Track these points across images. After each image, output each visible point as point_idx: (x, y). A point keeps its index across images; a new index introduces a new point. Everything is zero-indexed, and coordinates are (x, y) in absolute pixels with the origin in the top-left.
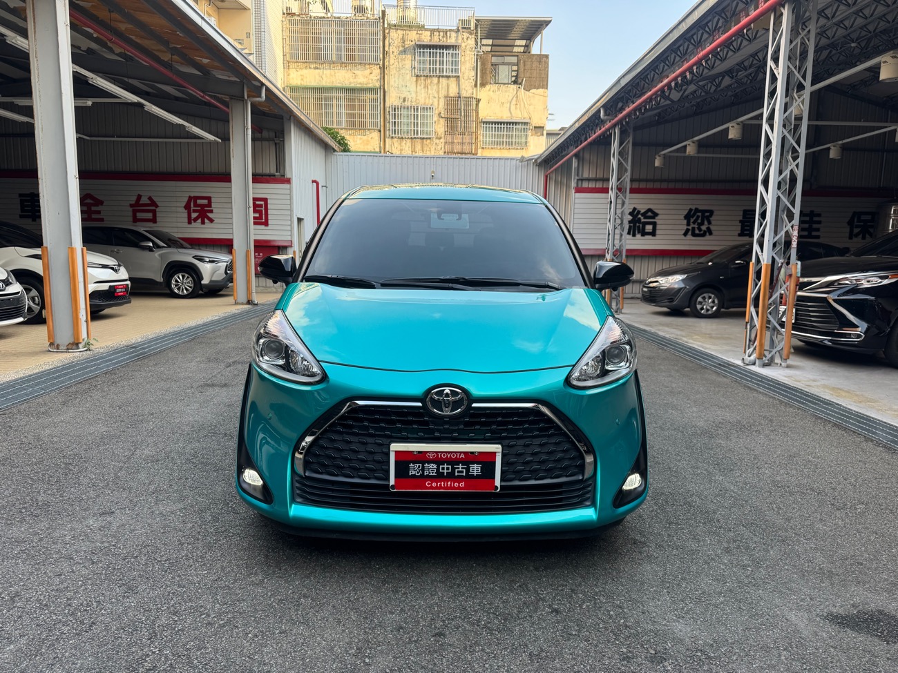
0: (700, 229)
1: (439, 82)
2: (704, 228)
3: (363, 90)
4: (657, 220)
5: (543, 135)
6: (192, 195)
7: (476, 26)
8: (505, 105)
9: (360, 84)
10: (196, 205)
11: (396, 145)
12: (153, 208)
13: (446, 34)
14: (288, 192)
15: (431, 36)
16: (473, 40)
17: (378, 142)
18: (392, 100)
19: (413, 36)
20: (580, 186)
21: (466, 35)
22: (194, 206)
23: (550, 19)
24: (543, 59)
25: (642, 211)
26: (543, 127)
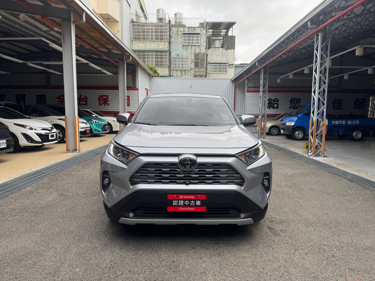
0: (296, 106)
1: (192, 48)
2: (297, 105)
3: (161, 52)
4: (279, 102)
5: (233, 68)
6: (101, 95)
7: (206, 25)
8: (218, 56)
9: (161, 49)
10: (102, 98)
11: (175, 72)
12: (86, 100)
13: (194, 29)
14: (137, 93)
15: (188, 29)
16: (205, 31)
17: (168, 72)
18: (173, 55)
19: (181, 29)
20: (248, 90)
21: (202, 29)
22: (102, 99)
23: (236, 22)
24: (233, 38)
25: (273, 99)
26: (233, 65)
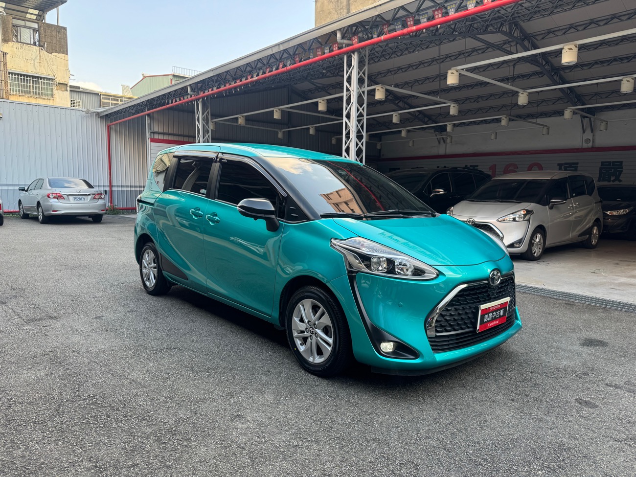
8: (29, 61)
20: (152, 137)
24: (61, 30)
26: (67, 84)
